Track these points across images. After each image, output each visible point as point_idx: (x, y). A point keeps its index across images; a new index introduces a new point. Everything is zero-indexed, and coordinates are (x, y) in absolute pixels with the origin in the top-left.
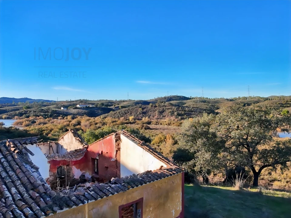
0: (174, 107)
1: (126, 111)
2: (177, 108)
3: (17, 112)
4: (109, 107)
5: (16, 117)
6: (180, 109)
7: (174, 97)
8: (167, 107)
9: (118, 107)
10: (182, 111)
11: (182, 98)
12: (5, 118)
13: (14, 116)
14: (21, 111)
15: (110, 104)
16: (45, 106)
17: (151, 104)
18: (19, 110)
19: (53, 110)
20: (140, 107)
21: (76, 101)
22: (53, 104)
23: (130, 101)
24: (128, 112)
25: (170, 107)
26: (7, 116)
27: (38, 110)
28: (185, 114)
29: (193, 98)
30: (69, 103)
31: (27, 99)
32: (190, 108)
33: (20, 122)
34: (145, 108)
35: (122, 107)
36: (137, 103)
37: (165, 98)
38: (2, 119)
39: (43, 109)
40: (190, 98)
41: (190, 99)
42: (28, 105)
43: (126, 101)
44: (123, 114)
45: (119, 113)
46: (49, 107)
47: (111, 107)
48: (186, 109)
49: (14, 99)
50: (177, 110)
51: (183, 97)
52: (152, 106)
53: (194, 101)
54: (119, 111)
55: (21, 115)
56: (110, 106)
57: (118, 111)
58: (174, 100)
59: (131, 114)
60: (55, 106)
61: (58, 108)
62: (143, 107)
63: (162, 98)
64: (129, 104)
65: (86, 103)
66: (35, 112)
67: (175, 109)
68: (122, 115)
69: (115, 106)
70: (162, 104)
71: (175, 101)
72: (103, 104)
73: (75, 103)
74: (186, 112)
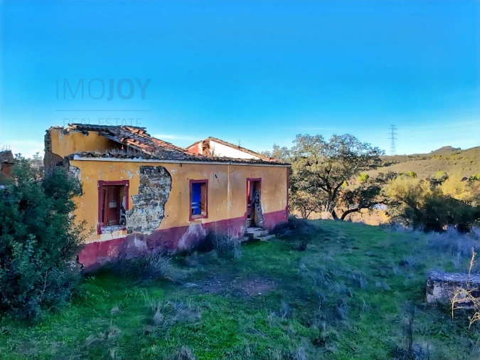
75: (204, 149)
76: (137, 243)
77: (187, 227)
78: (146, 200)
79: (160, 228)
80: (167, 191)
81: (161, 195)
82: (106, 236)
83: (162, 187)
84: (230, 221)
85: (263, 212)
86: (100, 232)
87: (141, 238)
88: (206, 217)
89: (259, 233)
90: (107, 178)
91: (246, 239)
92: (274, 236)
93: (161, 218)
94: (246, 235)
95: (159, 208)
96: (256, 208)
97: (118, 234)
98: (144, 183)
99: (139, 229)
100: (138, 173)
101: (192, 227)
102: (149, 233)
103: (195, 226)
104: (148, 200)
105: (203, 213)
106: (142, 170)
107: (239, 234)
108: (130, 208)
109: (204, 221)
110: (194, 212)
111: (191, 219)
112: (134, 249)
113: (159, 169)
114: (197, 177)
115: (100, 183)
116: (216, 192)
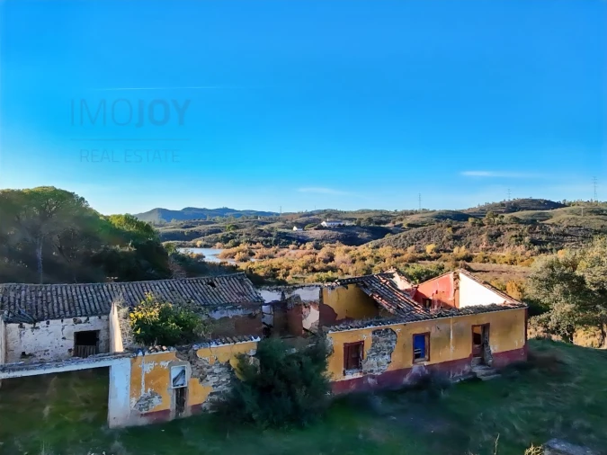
0: (522, 226)
1: (418, 235)
2: (530, 228)
3: (220, 235)
4: (382, 226)
5: (218, 244)
6: (537, 229)
7: (524, 201)
8: (506, 226)
9: (401, 225)
10: (543, 233)
11: (544, 205)
12: (201, 247)
13: (216, 242)
14: (225, 233)
15: (383, 219)
16: (263, 223)
17: (471, 220)
18: (220, 231)
19: (280, 233)
20: (449, 226)
21: (320, 212)
22: (276, 221)
23: (425, 211)
24: (424, 237)
25: (514, 226)
26: (204, 243)
27: (253, 233)
28: (551, 240)
29: (569, 205)
30: (306, 218)
31: (226, 210)
32: (561, 229)
33: (230, 254)
34: (459, 228)
35: (411, 226)
36: (441, 217)
37: (503, 205)
38: (196, 247)
39: (262, 231)
40: (562, 203)
41: (564, 206)
42: (233, 221)
43: (417, 212)
44: (413, 241)
45: (405, 237)
46: (272, 225)
47: (386, 226)
48: (552, 229)
49: (204, 210)
50: (531, 231)
51: (546, 201)
52: (473, 224)
53: (572, 212)
54: (404, 233)
55: (226, 240)
56: (385, 223)
57: (402, 234)
58: (523, 209)
59: (429, 239)
60: (281, 224)
61: (288, 228)
62: (455, 226)
63: (495, 206)
64: (423, 220)
65: (336, 217)
66: (249, 235)
67: (525, 231)
68: (410, 242)
69: (394, 223)
70: (497, 219)
71: (525, 212)
72: (370, 220)
73: (316, 217)
74: (552, 237)
76: (370, 380)
77: (411, 368)
78: (376, 352)
79: (389, 369)
80: (394, 344)
81: (388, 348)
82: (349, 377)
83: (389, 342)
84: (454, 361)
85: (493, 351)
86: (345, 374)
87: (373, 377)
88: (429, 360)
89: (484, 372)
90: (350, 341)
91: (470, 376)
92: (499, 375)
93: (389, 363)
94: (471, 373)
95: (387, 357)
96: (485, 349)
97: (357, 375)
98: (375, 341)
99: (372, 371)
100: (371, 335)
101: (415, 369)
102: (379, 374)
103: (418, 367)
104: (378, 352)
105: (427, 357)
106: (374, 333)
107: (464, 372)
108: (365, 357)
109: (426, 363)
110: (417, 356)
111: (414, 363)
112: (368, 384)
113: (387, 330)
114: (419, 331)
115: (345, 344)
116: (438, 340)
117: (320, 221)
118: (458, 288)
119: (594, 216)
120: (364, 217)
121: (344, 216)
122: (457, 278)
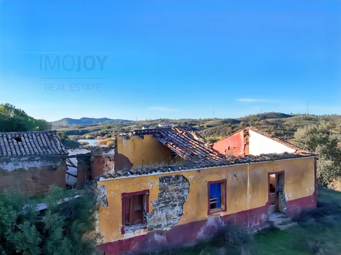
0: (270, 126)
1: (213, 131)
2: (275, 127)
3: (100, 132)
4: (193, 127)
5: (98, 137)
6: (279, 128)
7: (270, 114)
8: (261, 126)
9: (203, 126)
10: (282, 130)
11: (280, 116)
12: (88, 139)
13: (97, 136)
14: (103, 131)
15: (193, 123)
16: (125, 126)
17: (241, 123)
18: (100, 130)
20: (230, 126)
21: (157, 120)
22: (133, 124)
23: (216, 119)
24: (216, 132)
25: (265, 126)
26: (90, 136)
27: (119, 130)
28: (286, 134)
29: (294, 116)
30: (149, 123)
31: (106, 119)
32: (292, 127)
33: (104, 142)
34: (236, 127)
35: (208, 126)
36: (225, 122)
37: (258, 116)
38: (85, 139)
39: (124, 129)
40: (290, 115)
41: (291, 116)
42: (109, 125)
43: (212, 120)
44: (210, 134)
45: (205, 132)
46: (130, 126)
47: (195, 127)
48: (287, 128)
49: (93, 119)
50: (275, 129)
51: (281, 114)
52: (243, 125)
53: (296, 119)
54: (205, 130)
55: (103, 135)
56: (194, 125)
57: (204, 131)
58: (270, 118)
59: (219, 134)
60: (135, 126)
61: (139, 128)
62: (233, 126)
63: (254, 116)
64: (215, 123)
65: (167, 122)
66: (117, 132)
67: (272, 129)
68: (208, 135)
69: (199, 125)
70: (256, 122)
72: (186, 123)
73: (155, 122)
74: (287, 132)
75: (245, 136)
76: (157, 237)
77: (206, 220)
78: (164, 203)
79: (180, 223)
80: (186, 193)
81: (179, 198)
82: (129, 235)
83: (181, 191)
84: (251, 211)
85: (287, 199)
86: (123, 232)
87: (161, 233)
88: (225, 210)
89: (280, 221)
90: (130, 190)
91: (267, 226)
92: (296, 224)
93: (180, 215)
94: (268, 222)
95: (177, 208)
96: (280, 196)
97: (140, 232)
98: (163, 190)
99: (159, 226)
100: (157, 183)
101: (211, 220)
102: (168, 229)
103: (212, 218)
104: (167, 202)
105: (223, 207)
106: (161, 180)
107: (260, 221)
108: (151, 210)
109: (222, 214)
110: (212, 206)
111: (209, 214)
112: (155, 243)
113: (177, 177)
114: (215, 178)
115: (123, 194)
116: (235, 188)
117: (158, 124)
118: (248, 143)
119: (308, 121)
120: (183, 122)
121: (171, 122)
122: (247, 134)
